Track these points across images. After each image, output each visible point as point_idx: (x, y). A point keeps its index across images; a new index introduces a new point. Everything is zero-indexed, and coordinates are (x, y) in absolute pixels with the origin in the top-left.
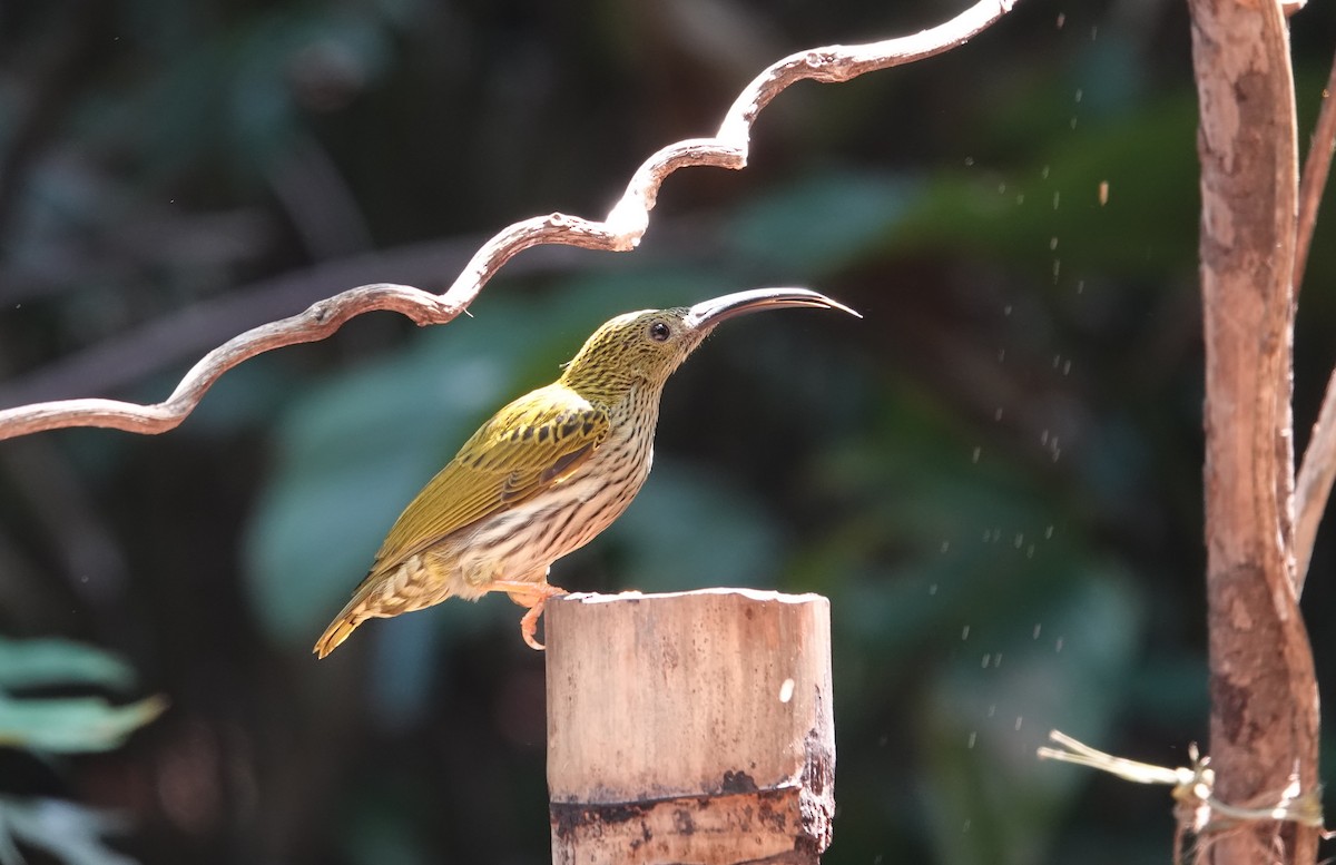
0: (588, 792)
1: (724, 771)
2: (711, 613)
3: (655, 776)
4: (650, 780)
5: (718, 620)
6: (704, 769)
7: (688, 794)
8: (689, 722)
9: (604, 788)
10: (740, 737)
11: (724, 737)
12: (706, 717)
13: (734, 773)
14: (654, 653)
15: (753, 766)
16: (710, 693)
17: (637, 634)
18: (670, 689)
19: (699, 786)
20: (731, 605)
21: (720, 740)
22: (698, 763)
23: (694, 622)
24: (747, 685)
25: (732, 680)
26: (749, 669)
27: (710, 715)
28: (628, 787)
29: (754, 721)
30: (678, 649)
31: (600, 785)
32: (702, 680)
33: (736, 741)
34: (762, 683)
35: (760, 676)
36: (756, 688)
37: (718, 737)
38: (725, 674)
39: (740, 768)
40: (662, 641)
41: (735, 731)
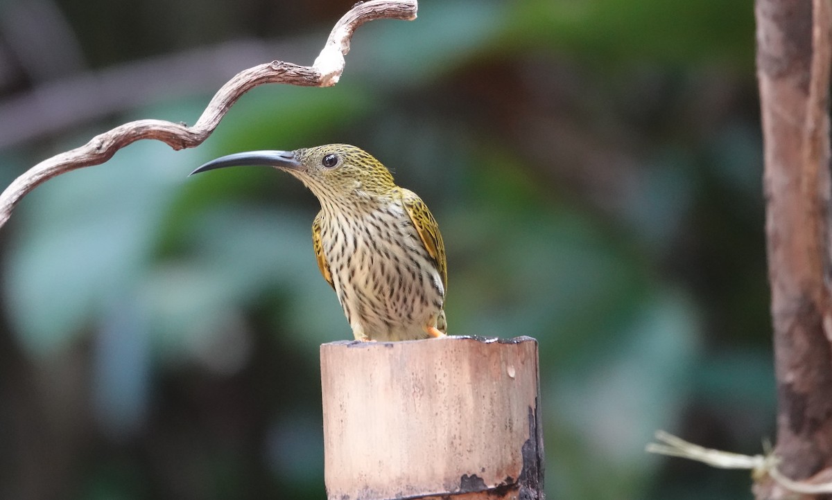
0: (357, 492)
1: (461, 475)
2: (449, 353)
3: (408, 479)
4: (404, 482)
5: (454, 359)
6: (446, 473)
7: (434, 493)
8: (434, 437)
9: (369, 489)
10: (473, 448)
11: (460, 449)
12: (446, 433)
13: (469, 476)
14: (405, 386)
15: (483, 470)
16: (449, 415)
17: (392, 372)
18: (418, 413)
19: (442, 487)
20: (463, 348)
21: (457, 451)
22: (441, 468)
23: (435, 361)
24: (476, 409)
25: (466, 405)
26: (477, 395)
27: (450, 432)
28: (388, 487)
29: (483, 436)
30: (423, 382)
31: (367, 487)
32: (443, 406)
33: (470, 451)
34: (489, 407)
35: (487, 400)
36: (484, 411)
37: (456, 448)
38: (460, 401)
39: (473, 472)
40: (412, 376)
41: (469, 444)
